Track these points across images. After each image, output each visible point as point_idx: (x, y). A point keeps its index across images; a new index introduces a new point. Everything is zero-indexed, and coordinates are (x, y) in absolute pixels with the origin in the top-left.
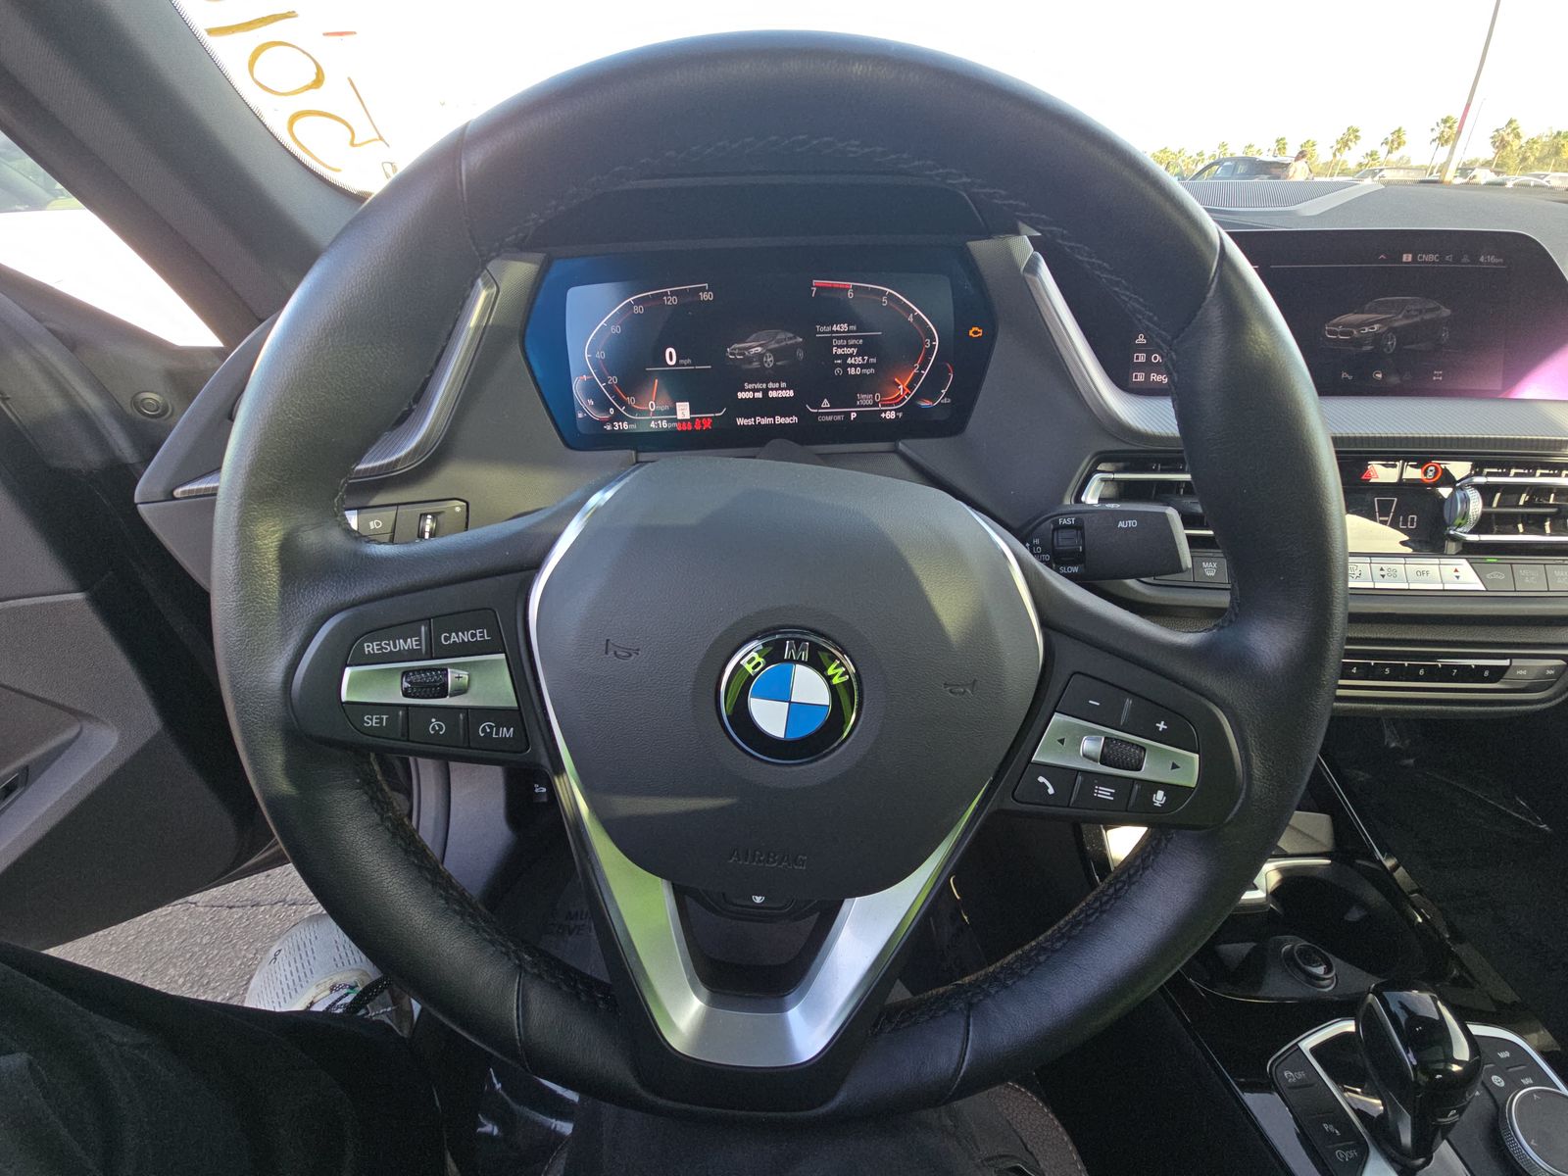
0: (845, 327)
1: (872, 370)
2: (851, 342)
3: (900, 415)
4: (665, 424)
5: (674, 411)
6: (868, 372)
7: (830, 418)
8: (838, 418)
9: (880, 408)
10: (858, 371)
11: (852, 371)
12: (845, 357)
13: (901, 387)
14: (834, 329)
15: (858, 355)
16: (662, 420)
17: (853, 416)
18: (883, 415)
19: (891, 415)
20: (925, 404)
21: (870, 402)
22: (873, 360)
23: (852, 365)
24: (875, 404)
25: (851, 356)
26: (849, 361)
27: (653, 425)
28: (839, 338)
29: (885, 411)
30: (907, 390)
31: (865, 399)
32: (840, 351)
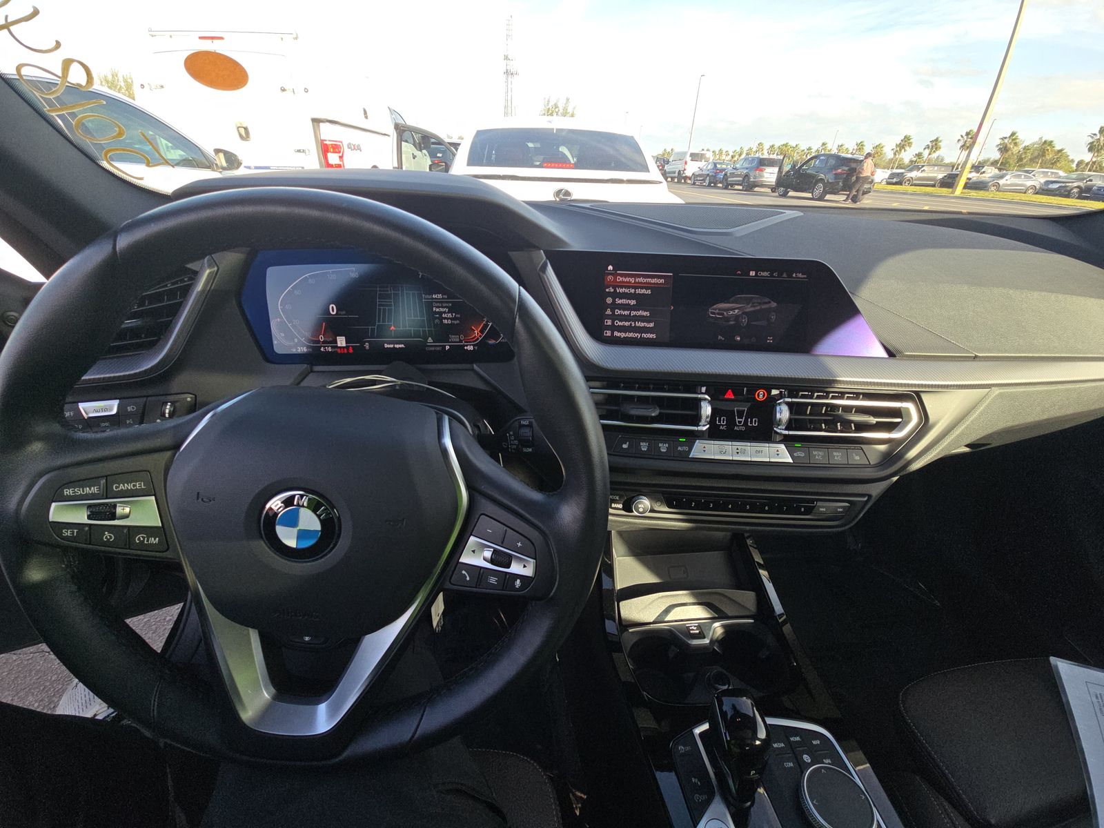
0: (440, 296)
1: (458, 322)
2: (444, 305)
3: (476, 348)
4: (330, 349)
5: (336, 342)
6: (455, 322)
7: (433, 349)
8: (438, 349)
9: (463, 343)
10: (450, 322)
11: (445, 322)
12: (441, 313)
13: (476, 332)
14: (434, 296)
15: (448, 312)
16: (328, 347)
17: (447, 348)
18: (466, 348)
19: (470, 348)
20: (492, 342)
21: (458, 340)
22: (458, 316)
23: (445, 318)
24: (461, 341)
25: (445, 312)
26: (443, 316)
27: (322, 349)
28: (437, 302)
29: (467, 345)
30: (480, 334)
31: (454, 338)
32: (437, 310)
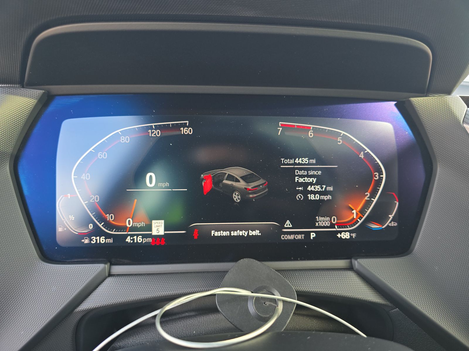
0: (305, 160)
1: (329, 197)
2: (311, 173)
3: (354, 235)
4: (140, 240)
5: (149, 228)
6: (325, 198)
7: (292, 237)
8: (299, 237)
9: (336, 229)
10: (317, 197)
11: (312, 197)
12: (306, 185)
13: (354, 211)
14: (297, 161)
15: (317, 184)
16: (137, 235)
17: (313, 235)
18: (339, 235)
19: (346, 236)
20: (374, 226)
21: (328, 224)
22: (331, 189)
23: (312, 192)
24: (332, 226)
25: (311, 184)
26: (309, 188)
27: (128, 240)
28: (300, 169)
29: (340, 232)
30: (360, 215)
31: (323, 221)
32: (301, 180)
